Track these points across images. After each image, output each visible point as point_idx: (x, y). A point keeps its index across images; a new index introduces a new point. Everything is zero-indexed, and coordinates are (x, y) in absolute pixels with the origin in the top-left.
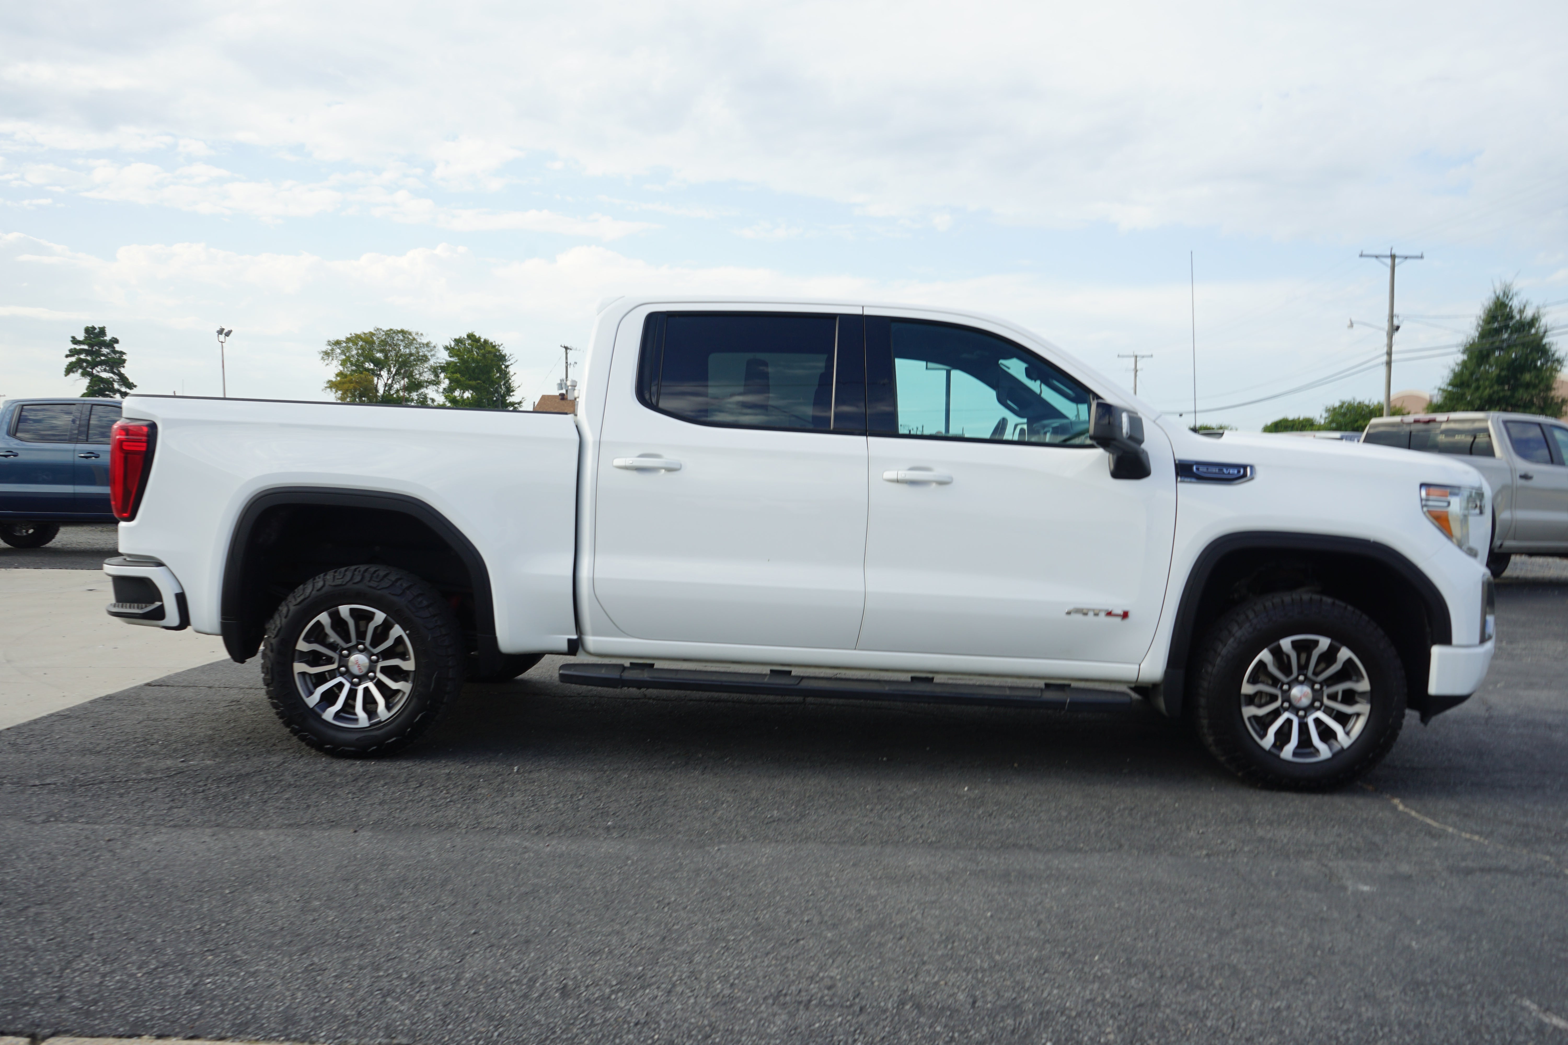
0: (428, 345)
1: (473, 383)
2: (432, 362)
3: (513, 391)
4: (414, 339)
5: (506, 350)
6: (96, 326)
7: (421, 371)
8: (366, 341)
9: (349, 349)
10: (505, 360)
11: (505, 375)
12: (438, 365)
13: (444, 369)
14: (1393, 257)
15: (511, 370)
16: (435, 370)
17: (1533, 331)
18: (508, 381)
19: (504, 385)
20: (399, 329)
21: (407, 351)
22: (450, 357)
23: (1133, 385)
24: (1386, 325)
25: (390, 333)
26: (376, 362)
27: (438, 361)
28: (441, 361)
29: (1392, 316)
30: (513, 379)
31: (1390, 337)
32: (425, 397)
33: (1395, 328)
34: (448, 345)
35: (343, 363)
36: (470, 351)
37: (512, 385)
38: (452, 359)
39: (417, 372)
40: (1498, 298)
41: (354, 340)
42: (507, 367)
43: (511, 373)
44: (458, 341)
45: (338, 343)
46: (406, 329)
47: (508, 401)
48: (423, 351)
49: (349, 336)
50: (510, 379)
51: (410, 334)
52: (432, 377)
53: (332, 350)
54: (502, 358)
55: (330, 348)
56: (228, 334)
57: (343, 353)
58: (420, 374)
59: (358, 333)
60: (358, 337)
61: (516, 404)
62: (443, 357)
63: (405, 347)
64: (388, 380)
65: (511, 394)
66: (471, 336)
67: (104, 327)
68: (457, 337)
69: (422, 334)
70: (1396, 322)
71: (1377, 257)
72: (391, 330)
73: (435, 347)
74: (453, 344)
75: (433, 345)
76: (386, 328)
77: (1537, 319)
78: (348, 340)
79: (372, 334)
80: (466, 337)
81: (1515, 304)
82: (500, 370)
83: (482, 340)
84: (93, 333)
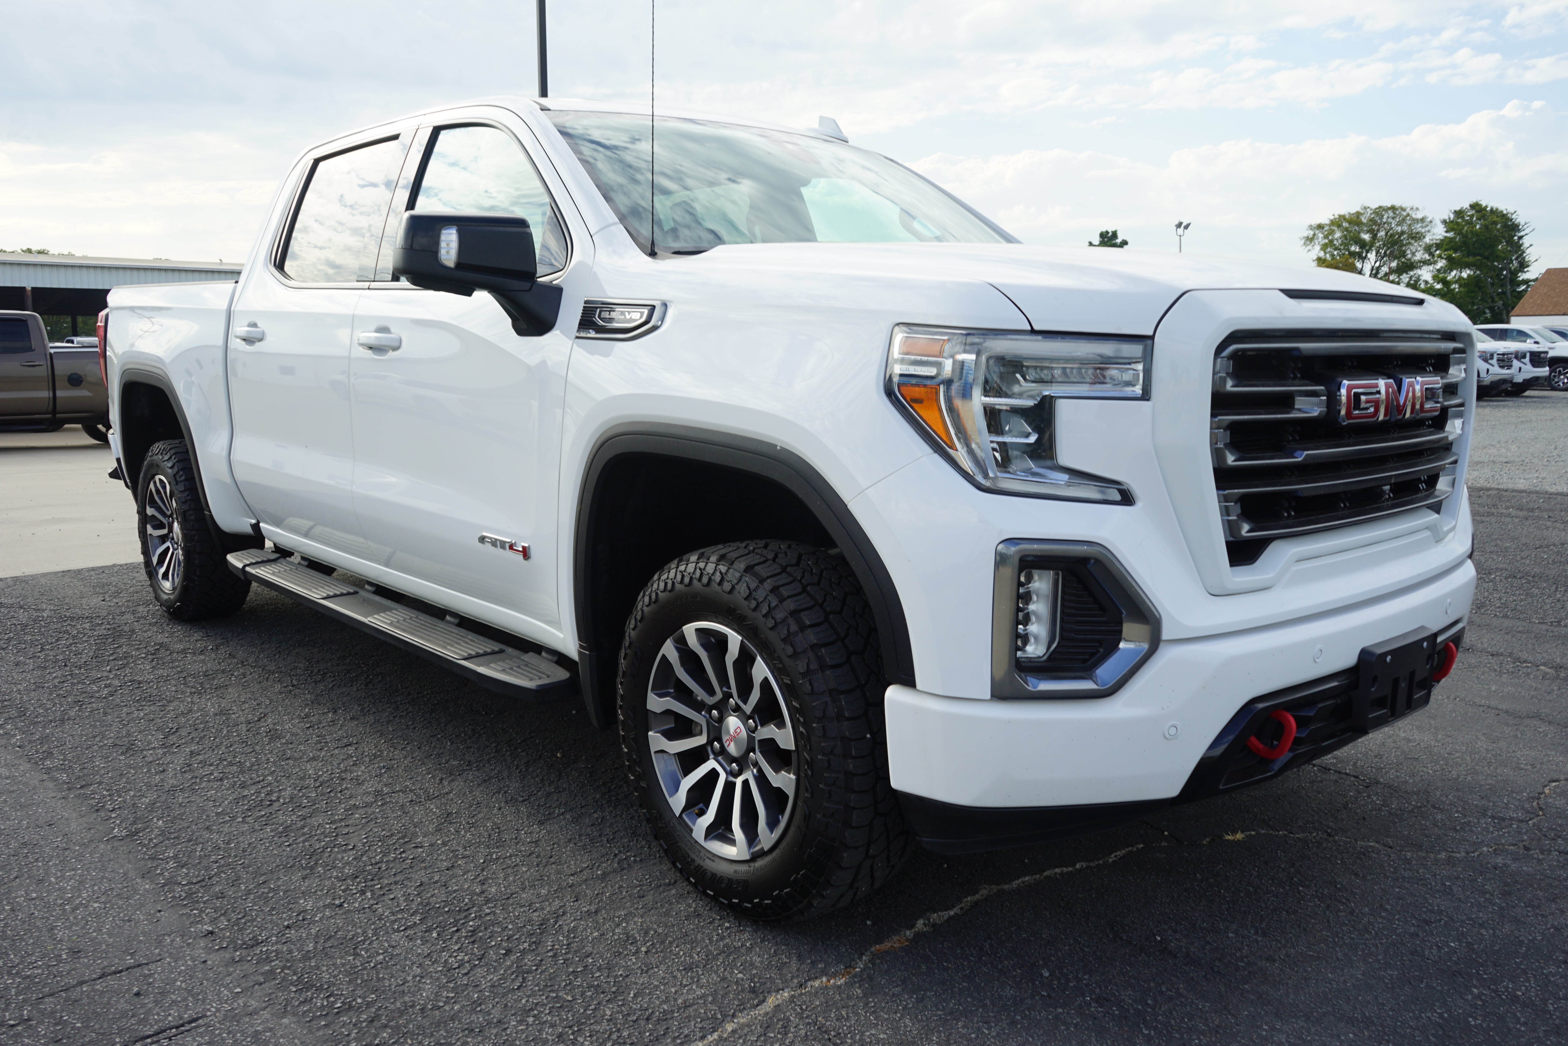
0: (1423, 220)
1: (1471, 259)
2: (1427, 240)
3: (1528, 266)
4: (1408, 215)
5: (1520, 218)
6: (1110, 231)
7: (1414, 251)
8: (1350, 222)
9: (1332, 232)
10: (1519, 231)
11: (1517, 248)
12: (1435, 241)
13: (1438, 246)
15: (1526, 242)
16: (1428, 249)
18: (1521, 255)
19: (1516, 259)
20: (1389, 206)
21: (1399, 229)
22: (1446, 232)
25: (1380, 211)
26: (1363, 244)
27: (1434, 237)
28: (1438, 238)
30: (1528, 251)
32: (1418, 279)
34: (1446, 218)
35: (1324, 248)
36: (1470, 223)
37: (1527, 259)
38: (1448, 235)
39: (1408, 252)
41: (1337, 223)
42: (1521, 238)
43: (1526, 245)
44: (1459, 213)
45: (1320, 227)
46: (1397, 204)
47: (1521, 279)
48: (1418, 227)
49: (1332, 218)
50: (1524, 252)
51: (1404, 210)
52: (1427, 257)
53: (1314, 235)
54: (1515, 228)
55: (1312, 233)
56: (1186, 227)
57: (1326, 237)
58: (1413, 254)
59: (1342, 213)
60: (1343, 217)
61: (1531, 281)
62: (1438, 232)
63: (1397, 225)
64: (1375, 262)
65: (1526, 270)
66: (1475, 206)
67: (1116, 231)
68: (1458, 208)
69: (1417, 209)
72: (1380, 207)
73: (1431, 222)
74: (1452, 216)
75: (1429, 220)
76: (1374, 206)
78: (1332, 223)
79: (1358, 214)
80: (1469, 208)
82: (1510, 242)
83: (1488, 209)
84: (1106, 237)
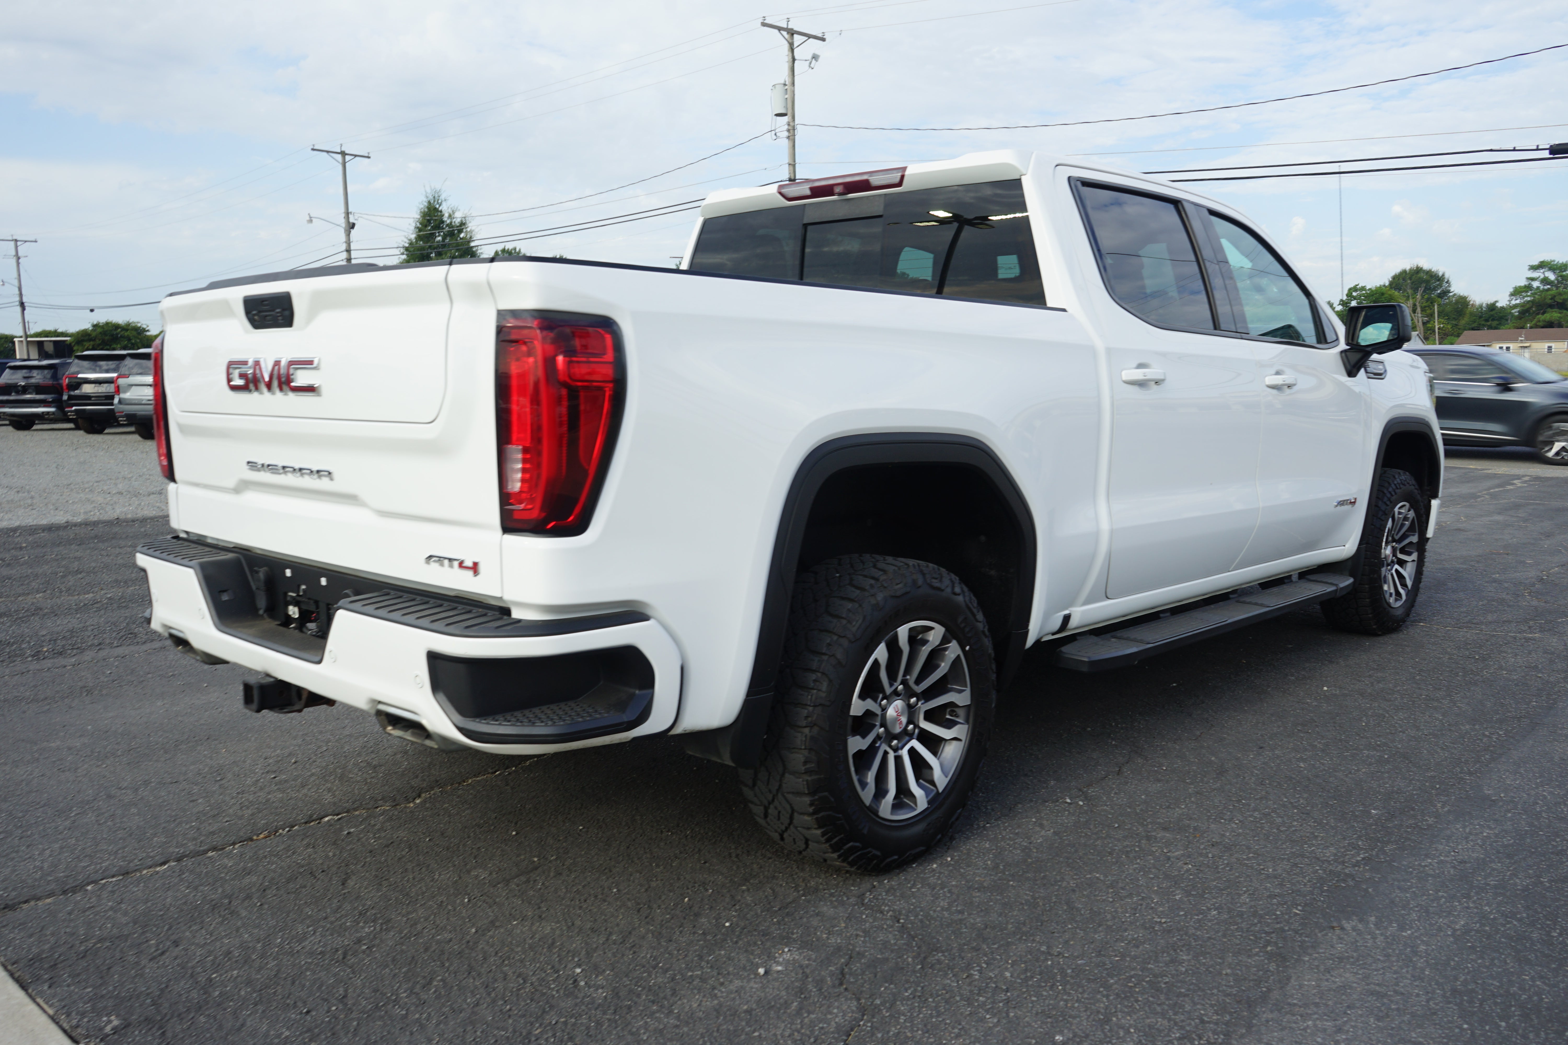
14: (343, 154)
17: (462, 235)
23: (15, 275)
24: (342, 221)
29: (347, 214)
31: (348, 234)
33: (351, 225)
40: (429, 202)
70: (352, 220)
71: (328, 152)
77: (464, 224)
81: (445, 208)
